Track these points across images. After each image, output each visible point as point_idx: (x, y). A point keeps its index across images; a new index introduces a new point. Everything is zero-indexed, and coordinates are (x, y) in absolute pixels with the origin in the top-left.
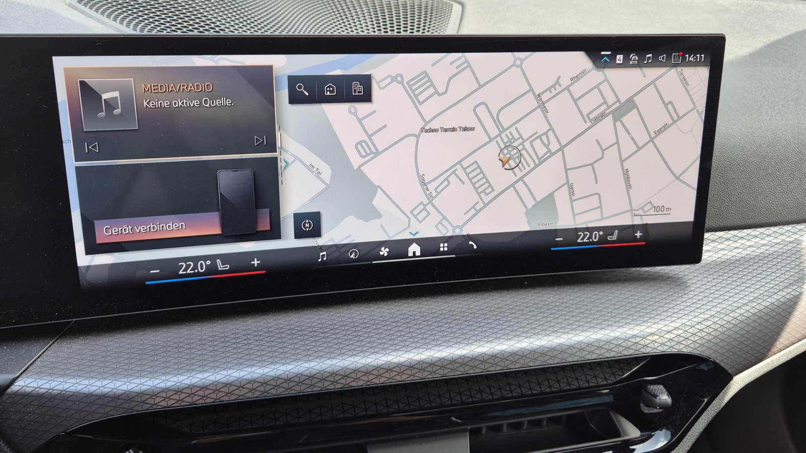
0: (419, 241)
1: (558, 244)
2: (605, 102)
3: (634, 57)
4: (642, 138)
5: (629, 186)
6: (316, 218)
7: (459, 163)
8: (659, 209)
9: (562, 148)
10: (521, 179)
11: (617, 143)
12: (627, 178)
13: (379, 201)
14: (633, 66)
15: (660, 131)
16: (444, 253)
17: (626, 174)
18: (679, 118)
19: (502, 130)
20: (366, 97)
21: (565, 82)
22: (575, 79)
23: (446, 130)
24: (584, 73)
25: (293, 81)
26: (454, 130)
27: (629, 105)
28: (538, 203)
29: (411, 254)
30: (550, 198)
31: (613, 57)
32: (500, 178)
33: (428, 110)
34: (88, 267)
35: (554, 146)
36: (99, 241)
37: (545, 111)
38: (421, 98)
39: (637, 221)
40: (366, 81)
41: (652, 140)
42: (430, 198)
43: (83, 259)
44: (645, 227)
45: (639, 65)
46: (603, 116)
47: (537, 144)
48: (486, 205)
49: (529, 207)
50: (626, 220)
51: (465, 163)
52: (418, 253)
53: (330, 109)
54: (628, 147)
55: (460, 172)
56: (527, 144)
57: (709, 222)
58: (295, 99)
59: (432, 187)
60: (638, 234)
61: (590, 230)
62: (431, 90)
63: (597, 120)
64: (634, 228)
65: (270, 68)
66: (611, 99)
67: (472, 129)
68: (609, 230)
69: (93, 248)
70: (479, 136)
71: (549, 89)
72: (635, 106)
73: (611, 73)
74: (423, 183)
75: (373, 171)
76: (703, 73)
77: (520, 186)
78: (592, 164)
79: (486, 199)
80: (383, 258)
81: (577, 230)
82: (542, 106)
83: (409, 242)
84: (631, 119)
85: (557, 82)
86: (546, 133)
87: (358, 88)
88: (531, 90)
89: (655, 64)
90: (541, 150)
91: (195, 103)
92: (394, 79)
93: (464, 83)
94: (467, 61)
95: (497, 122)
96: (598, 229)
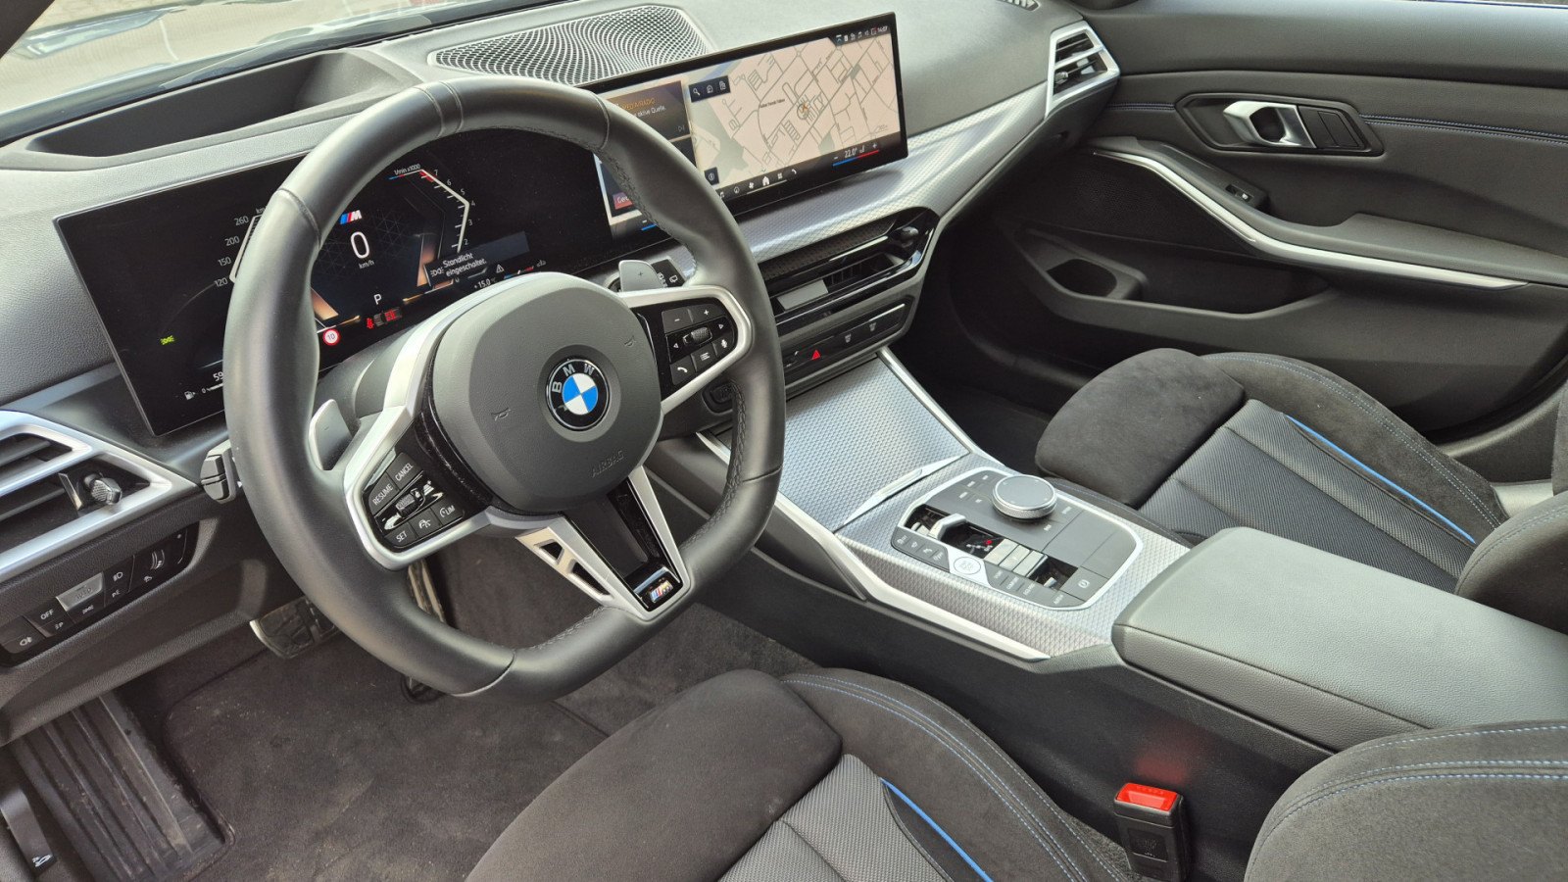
0: (768, 175)
1: (837, 161)
2: (845, 69)
3: (853, 36)
4: (867, 87)
5: (866, 118)
6: (714, 171)
7: (781, 123)
8: (881, 128)
9: (829, 102)
10: (813, 126)
11: (856, 93)
12: (864, 114)
13: (746, 156)
14: (853, 41)
15: (875, 81)
16: (781, 180)
17: (863, 110)
18: (883, 70)
19: (798, 97)
20: (727, 90)
21: (824, 61)
22: (828, 58)
23: (771, 104)
24: (832, 53)
25: (691, 87)
26: (775, 103)
27: (856, 69)
28: (823, 140)
29: (764, 184)
30: (829, 134)
31: (842, 38)
32: (802, 126)
33: (761, 93)
34: (617, 225)
35: (825, 102)
36: (617, 207)
37: (817, 81)
38: (756, 87)
39: (874, 138)
40: (725, 79)
41: (872, 87)
42: (770, 148)
43: (612, 221)
44: (877, 141)
45: (857, 40)
46: (845, 78)
47: (817, 102)
48: (798, 146)
49: (820, 142)
50: (868, 139)
51: (784, 123)
52: (768, 183)
53: (711, 101)
54: (861, 94)
55: (782, 129)
56: (812, 104)
57: (908, 133)
58: (695, 99)
59: (769, 141)
60: (875, 146)
61: (851, 148)
62: (760, 81)
63: (843, 81)
64: (872, 142)
65: (679, 83)
66: (848, 67)
67: (783, 100)
68: (859, 147)
69: (615, 213)
70: (787, 105)
71: (817, 67)
72: (860, 68)
73: (845, 48)
74: (765, 140)
75: (741, 137)
76: (888, 37)
77: (813, 130)
78: (846, 109)
79: (798, 142)
80: (753, 189)
81: (844, 150)
82: (815, 78)
83: (762, 177)
84: (860, 76)
85: (820, 62)
86: (820, 95)
87: (722, 85)
88: (808, 69)
89: (864, 37)
90: (819, 106)
91: (648, 112)
92: (741, 78)
93: (775, 73)
94: (772, 56)
95: (795, 93)
96: (854, 147)
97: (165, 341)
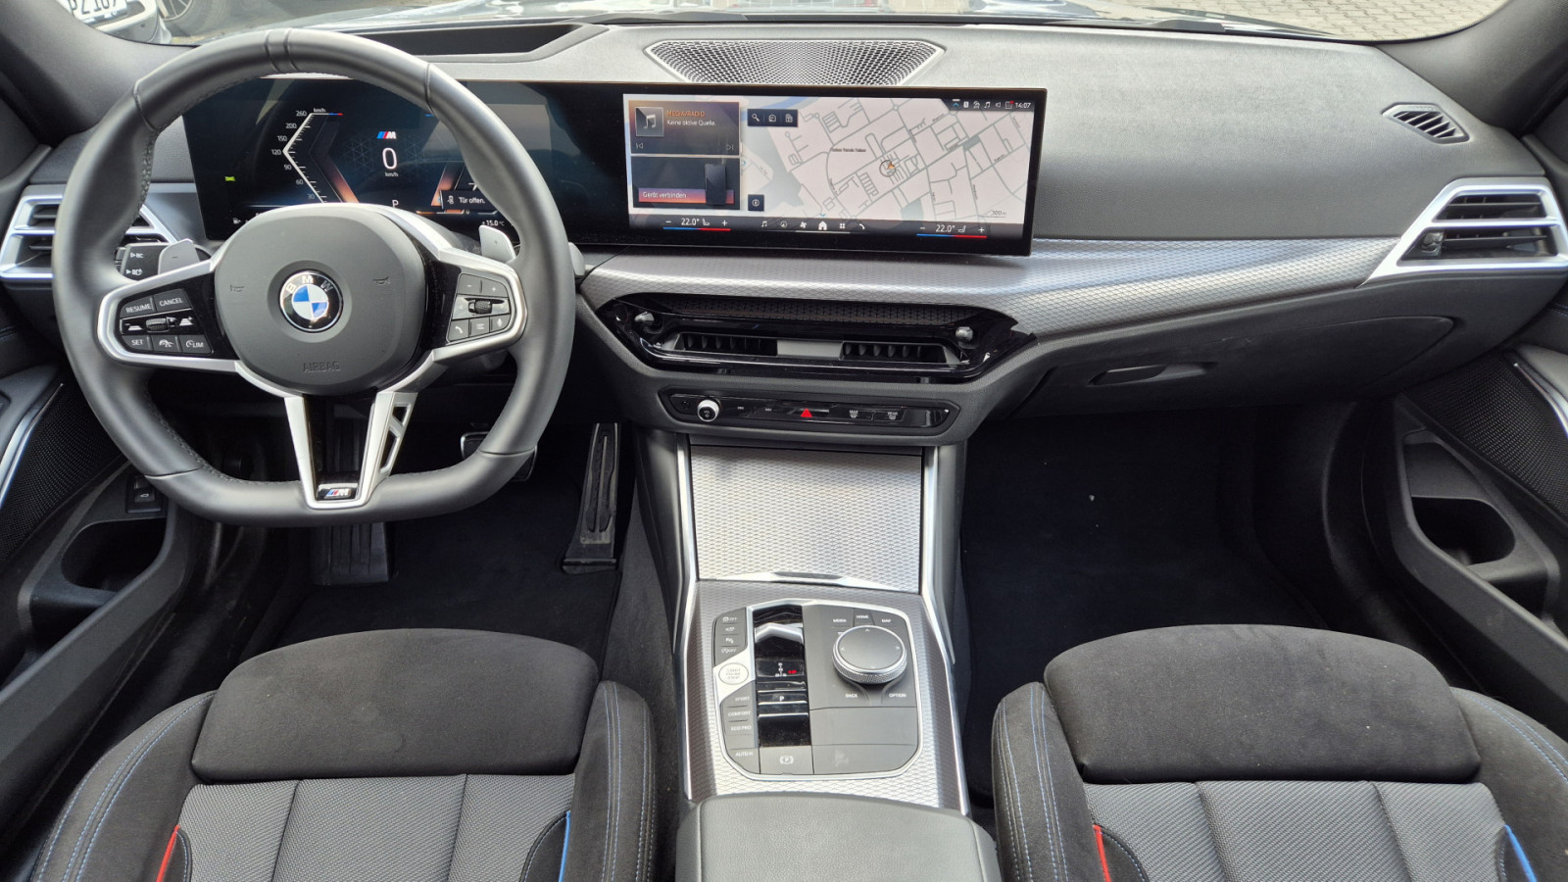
0: (827, 221)
1: (922, 232)
2: (957, 137)
3: (977, 104)
4: (985, 164)
5: (975, 197)
6: (761, 198)
7: (855, 173)
8: (997, 213)
9: (926, 167)
10: (898, 186)
11: (967, 166)
12: (974, 192)
13: (802, 194)
14: (976, 110)
15: (998, 159)
16: (842, 230)
17: (973, 188)
18: (1013, 151)
19: (884, 153)
20: (794, 124)
21: (929, 122)
22: (936, 120)
23: (847, 150)
24: (943, 116)
25: (751, 112)
26: (852, 150)
27: (974, 140)
28: (909, 204)
29: (820, 229)
30: (919, 200)
31: (961, 103)
32: (884, 184)
33: (836, 136)
34: (637, 216)
35: (921, 166)
36: (641, 200)
37: (914, 141)
38: (831, 129)
39: (982, 221)
40: (794, 114)
41: (992, 165)
42: (835, 193)
43: (632, 210)
44: (987, 226)
45: (981, 109)
46: (956, 146)
47: (909, 163)
48: (873, 203)
49: (903, 206)
50: (974, 220)
51: (859, 174)
52: (825, 229)
53: (770, 129)
54: (974, 170)
55: (856, 179)
56: (902, 163)
57: (1034, 231)
58: (752, 123)
59: (837, 187)
60: (981, 230)
61: (946, 224)
62: (837, 124)
63: (952, 149)
64: (979, 225)
65: (737, 104)
66: (962, 135)
67: (864, 151)
68: (960, 225)
69: (637, 204)
70: (868, 156)
71: (917, 127)
72: (979, 141)
73: (961, 114)
74: (831, 184)
75: (799, 174)
76: (1030, 116)
77: (896, 191)
78: (948, 180)
79: (874, 198)
80: (802, 229)
81: (937, 223)
82: (913, 138)
83: (820, 220)
84: (976, 149)
85: (923, 122)
86: (915, 157)
87: (789, 118)
88: (905, 126)
89: (992, 108)
90: (912, 168)
91: (695, 123)
92: (814, 116)
93: (859, 120)
94: (859, 102)
95: (881, 147)
96: (951, 223)
97: (228, 179)
